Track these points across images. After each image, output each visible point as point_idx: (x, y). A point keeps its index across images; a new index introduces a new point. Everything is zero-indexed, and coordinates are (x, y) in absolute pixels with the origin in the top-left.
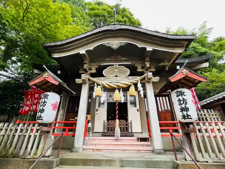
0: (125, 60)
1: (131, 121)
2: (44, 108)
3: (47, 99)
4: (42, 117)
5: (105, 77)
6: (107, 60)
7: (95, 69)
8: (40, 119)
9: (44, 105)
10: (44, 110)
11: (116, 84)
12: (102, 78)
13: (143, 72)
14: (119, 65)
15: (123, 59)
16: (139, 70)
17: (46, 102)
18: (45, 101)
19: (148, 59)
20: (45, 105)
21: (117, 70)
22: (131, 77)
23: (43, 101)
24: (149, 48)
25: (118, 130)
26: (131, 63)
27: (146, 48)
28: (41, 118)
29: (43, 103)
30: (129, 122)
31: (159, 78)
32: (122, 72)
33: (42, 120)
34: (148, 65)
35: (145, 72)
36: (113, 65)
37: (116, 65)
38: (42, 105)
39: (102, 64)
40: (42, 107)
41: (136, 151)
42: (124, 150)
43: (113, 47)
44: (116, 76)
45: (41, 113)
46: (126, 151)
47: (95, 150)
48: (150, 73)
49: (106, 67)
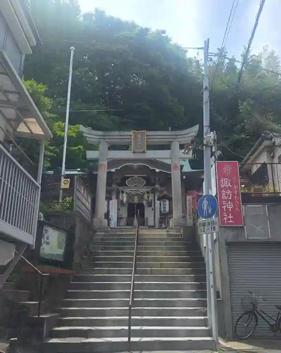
1: (147, 218)
5: (127, 186)
7: (120, 179)
11: (135, 192)
13: (155, 182)
14: (138, 177)
21: (137, 181)
22: (145, 187)
24: (157, 170)
25: (136, 222)
26: (146, 176)
27: (155, 170)
30: (145, 217)
34: (157, 179)
36: (133, 177)
37: (136, 176)
39: (125, 175)
43: (134, 167)
44: (136, 185)
48: (157, 186)
49: (128, 178)
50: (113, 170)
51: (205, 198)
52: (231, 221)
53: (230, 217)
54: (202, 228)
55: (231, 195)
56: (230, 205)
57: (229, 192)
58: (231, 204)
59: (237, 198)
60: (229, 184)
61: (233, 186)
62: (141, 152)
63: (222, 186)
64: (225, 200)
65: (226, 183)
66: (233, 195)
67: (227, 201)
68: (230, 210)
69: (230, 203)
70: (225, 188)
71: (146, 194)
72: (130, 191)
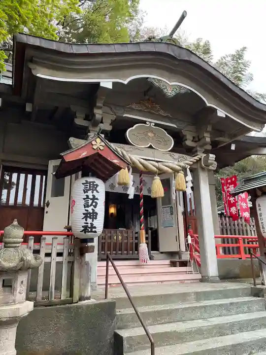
0: (166, 117)
2: (96, 210)
3: (97, 192)
4: (95, 228)
5: (131, 144)
6: (133, 107)
7: (109, 121)
8: (91, 231)
9: (94, 204)
10: (97, 214)
11: (156, 164)
12: (126, 147)
13: (195, 148)
14: (155, 126)
15: (162, 113)
16: (189, 143)
17: (97, 199)
18: (93, 196)
19: (209, 128)
20: (97, 203)
21: (153, 135)
22: (177, 155)
23: (91, 197)
24: (221, 113)
26: (176, 127)
28: (94, 230)
29: (91, 199)
32: (161, 140)
33: (95, 232)
35: (198, 149)
36: (145, 122)
37: (151, 122)
38: (91, 205)
39: (124, 113)
40: (92, 207)
41: (178, 282)
42: (162, 282)
43: (165, 90)
44: (151, 147)
45: (93, 221)
46: (165, 283)
47: (114, 285)
49: (132, 122)
50: (107, 83)
71: (181, 174)
72: (142, 161)
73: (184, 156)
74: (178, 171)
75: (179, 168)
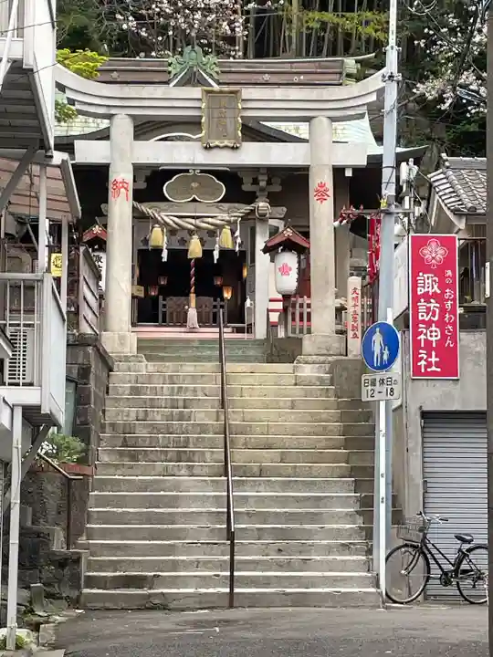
3: (101, 262)
5: (168, 201)
7: (144, 179)
11: (193, 221)
12: (162, 205)
13: (255, 192)
14: (201, 172)
16: (247, 187)
18: (99, 265)
21: (197, 185)
22: (226, 206)
26: (228, 169)
31: (285, 209)
35: (258, 194)
36: (187, 171)
39: (160, 166)
44: (194, 200)
48: (262, 205)
49: (170, 175)
51: (378, 329)
52: (434, 368)
53: (433, 359)
54: (370, 388)
55: (437, 311)
56: (434, 334)
57: (433, 304)
58: (436, 331)
59: (450, 318)
60: (436, 287)
61: (443, 292)
62: (226, 147)
63: (420, 291)
64: (423, 322)
65: (429, 284)
66: (443, 311)
67: (429, 324)
68: (434, 345)
69: (434, 328)
70: (427, 297)
71: (227, 231)
72: (176, 219)
73: (236, 205)
74: (221, 227)
75: (223, 222)
